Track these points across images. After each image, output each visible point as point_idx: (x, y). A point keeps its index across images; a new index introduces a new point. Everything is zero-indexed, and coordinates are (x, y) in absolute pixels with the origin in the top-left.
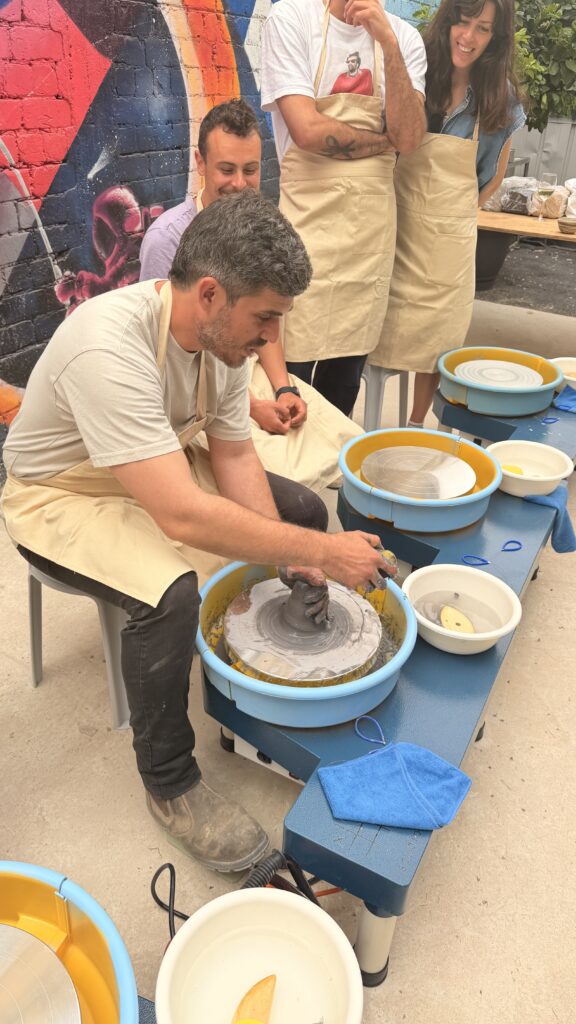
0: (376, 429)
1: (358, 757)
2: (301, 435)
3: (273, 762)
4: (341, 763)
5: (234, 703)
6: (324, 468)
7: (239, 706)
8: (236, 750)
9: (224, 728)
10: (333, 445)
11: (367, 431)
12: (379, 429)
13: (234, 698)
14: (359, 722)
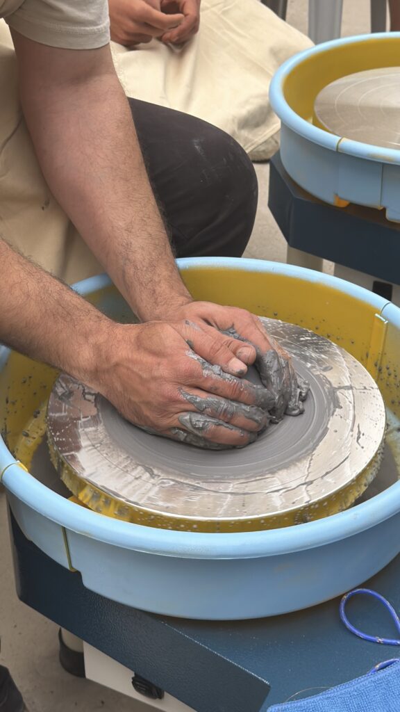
0: (332, 38)
1: (350, 679)
2: (190, 57)
3: (166, 694)
4: (316, 692)
5: (78, 575)
6: (244, 111)
7: (90, 582)
8: (90, 674)
9: (65, 632)
10: (259, 69)
11: (316, 42)
12: (339, 37)
13: (77, 566)
14: (348, 601)
